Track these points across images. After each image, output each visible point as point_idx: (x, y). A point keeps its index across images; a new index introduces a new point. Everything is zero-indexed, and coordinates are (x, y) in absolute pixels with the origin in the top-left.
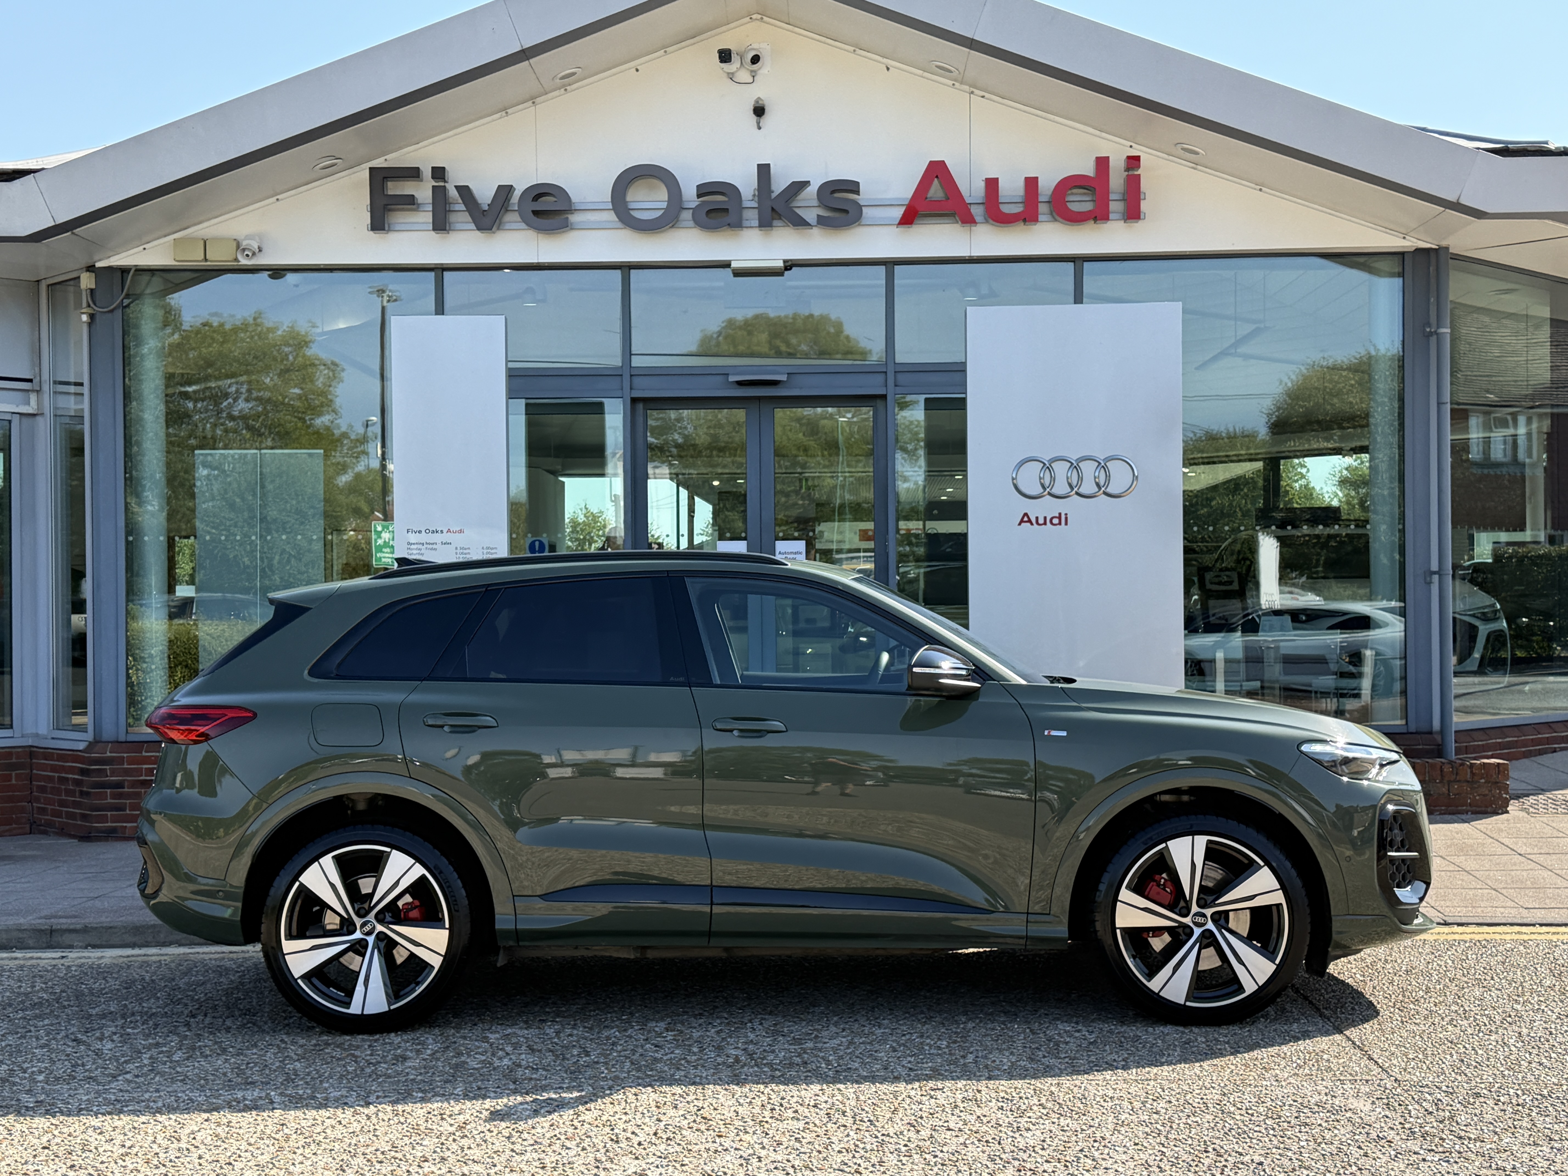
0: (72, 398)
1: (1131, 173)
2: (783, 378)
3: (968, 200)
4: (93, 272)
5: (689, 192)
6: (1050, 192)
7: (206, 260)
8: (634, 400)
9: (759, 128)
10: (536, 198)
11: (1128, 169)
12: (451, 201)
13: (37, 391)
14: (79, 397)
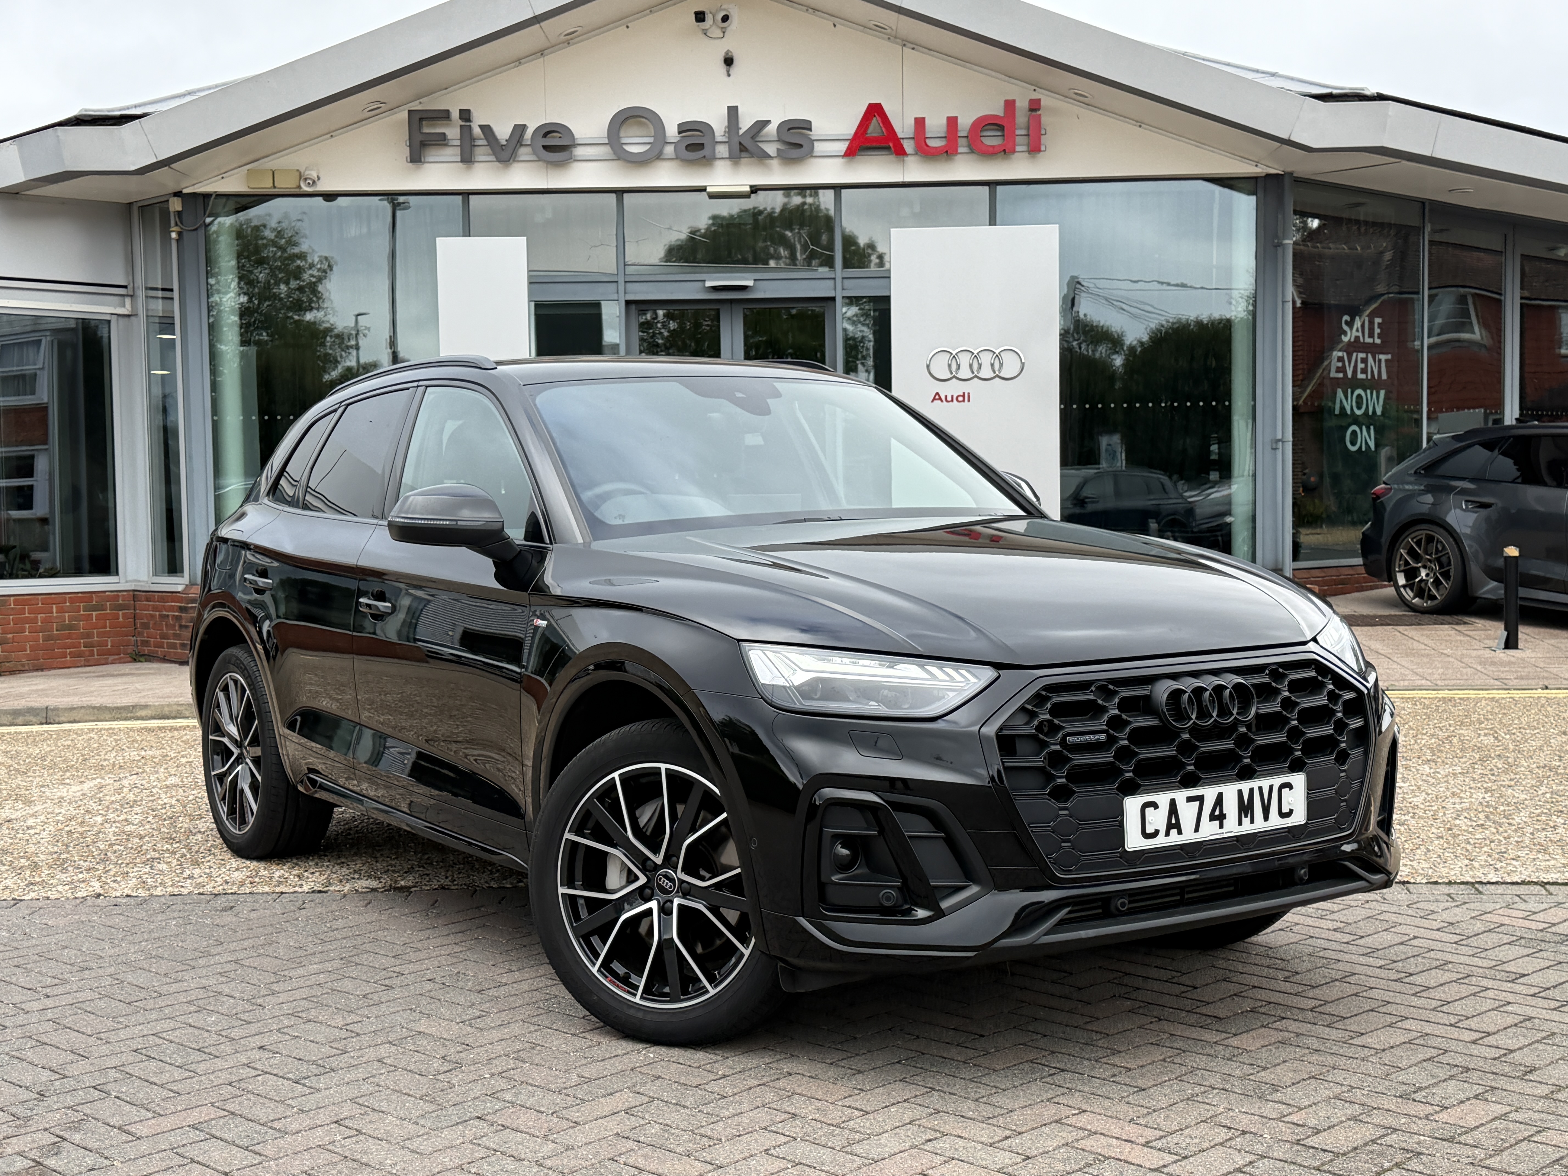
0: (160, 301)
1: (1034, 113)
2: (750, 283)
3: (900, 135)
4: (179, 196)
5: (672, 131)
6: (968, 127)
7: (275, 187)
8: (628, 303)
9: (729, 75)
10: (545, 135)
11: (1032, 110)
12: (475, 136)
13: (131, 296)
14: (169, 301)
